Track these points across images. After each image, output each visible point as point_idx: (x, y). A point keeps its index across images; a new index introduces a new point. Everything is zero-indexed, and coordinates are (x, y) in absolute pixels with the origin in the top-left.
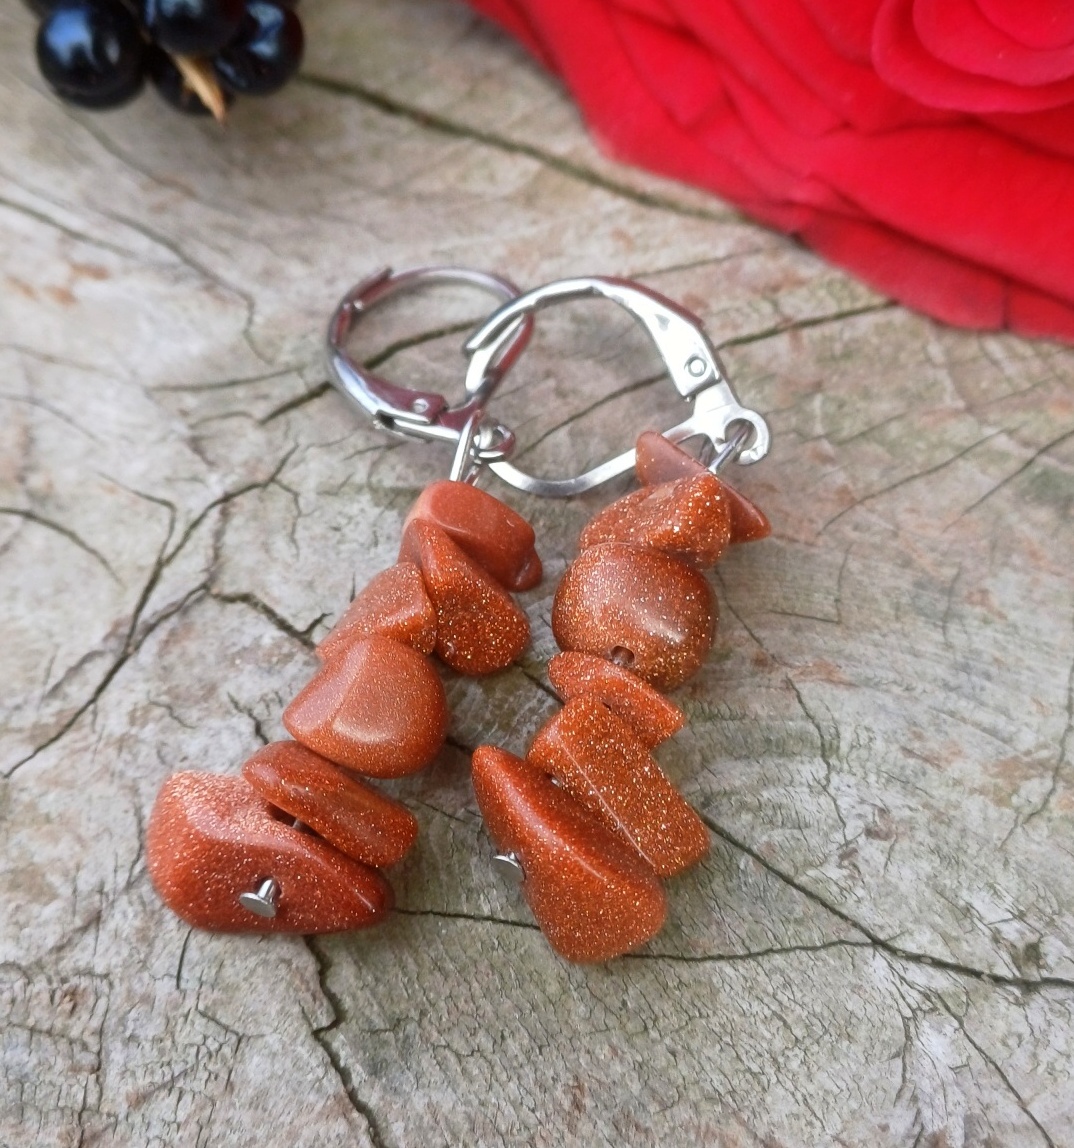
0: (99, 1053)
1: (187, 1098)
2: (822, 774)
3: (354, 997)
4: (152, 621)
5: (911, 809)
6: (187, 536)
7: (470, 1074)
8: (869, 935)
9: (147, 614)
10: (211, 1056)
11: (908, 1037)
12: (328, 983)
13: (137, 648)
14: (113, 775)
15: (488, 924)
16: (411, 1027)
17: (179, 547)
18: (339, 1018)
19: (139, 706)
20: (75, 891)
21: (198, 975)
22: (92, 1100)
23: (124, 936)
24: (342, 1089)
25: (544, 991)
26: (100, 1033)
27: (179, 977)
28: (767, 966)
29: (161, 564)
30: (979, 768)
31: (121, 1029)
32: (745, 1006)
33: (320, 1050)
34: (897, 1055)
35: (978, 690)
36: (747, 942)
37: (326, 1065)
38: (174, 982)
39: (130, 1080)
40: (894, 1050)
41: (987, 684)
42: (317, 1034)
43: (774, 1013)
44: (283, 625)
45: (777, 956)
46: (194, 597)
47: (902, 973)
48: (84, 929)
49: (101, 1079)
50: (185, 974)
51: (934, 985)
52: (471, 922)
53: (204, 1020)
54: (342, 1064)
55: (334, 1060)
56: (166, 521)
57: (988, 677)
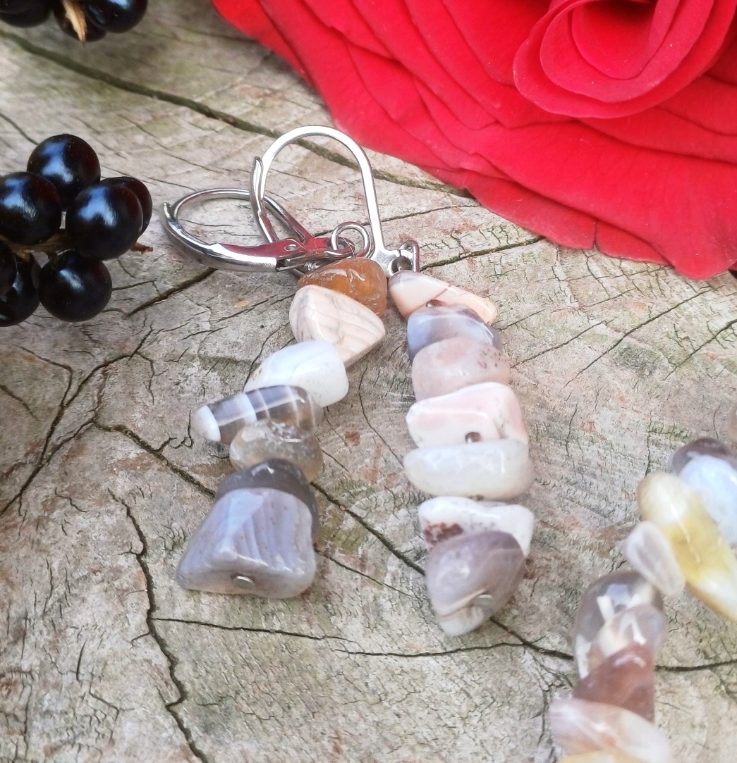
0: (25, 723)
1: (84, 750)
3: (192, 683)
4: (59, 443)
5: (547, 560)
6: (80, 389)
7: (268, 731)
8: (521, 639)
9: (54, 438)
10: (99, 722)
11: (546, 703)
12: (176, 674)
13: (48, 461)
14: (33, 543)
15: (279, 635)
16: (229, 702)
17: (75, 396)
18: (183, 695)
19: (50, 498)
20: (8, 618)
21: (90, 671)
22: (21, 752)
23: (41, 646)
24: (185, 742)
25: (315, 677)
26: (26, 709)
27: (78, 673)
28: (457, 660)
29: (63, 407)
30: (589, 534)
31: (40, 706)
32: (444, 685)
33: (172, 717)
34: (538, 714)
35: (588, 485)
36: (444, 644)
37: (174, 727)
38: (75, 676)
39: (46, 739)
40: (537, 711)
41: (593, 480)
42: (168, 707)
43: (462, 689)
44: (144, 445)
45: (463, 653)
46: (85, 428)
47: (542, 663)
48: (15, 642)
49: (27, 739)
50: (82, 670)
51: (562, 670)
52: (267, 634)
53: (95, 700)
54: (185, 726)
55: (180, 724)
56: (66, 379)
57: (594, 476)
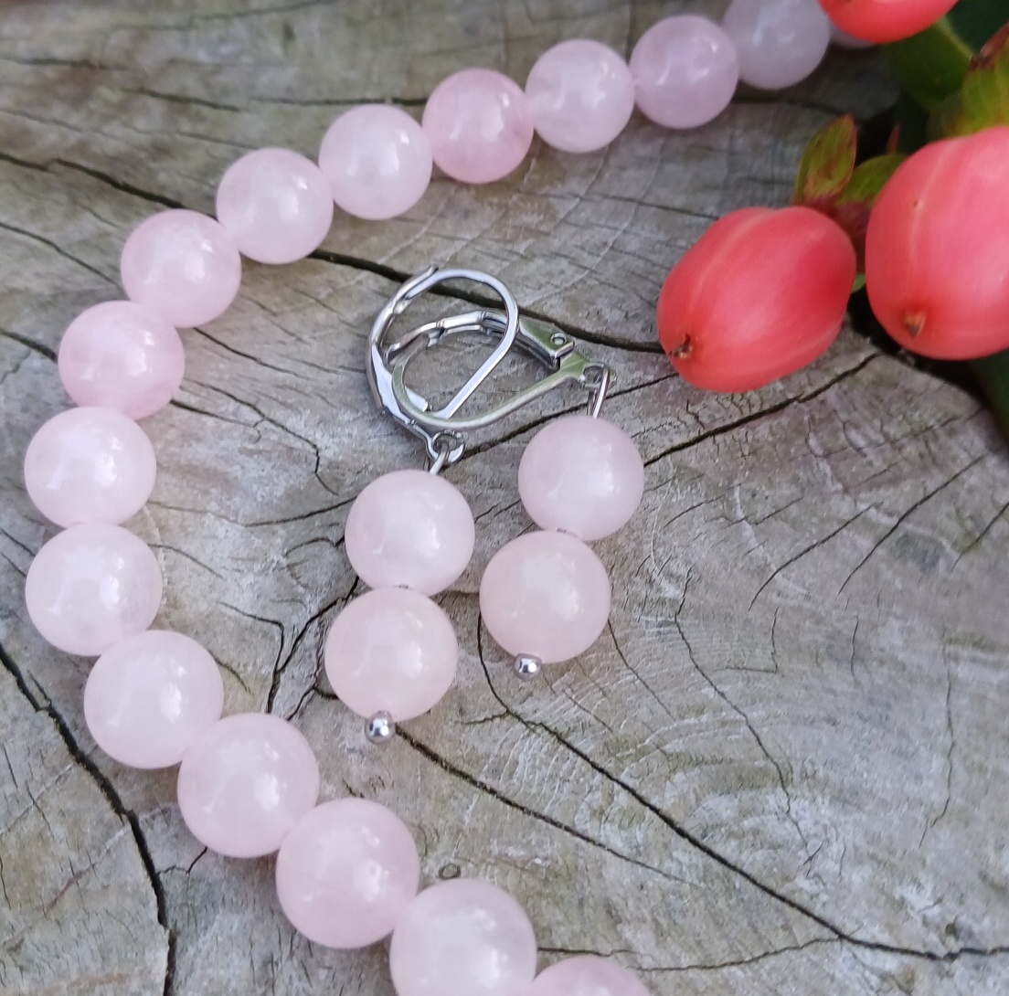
2: (784, 802)
6: (295, 647)
8: (836, 932)
17: (289, 658)
20: (252, 962)
28: (767, 968)
29: (276, 673)
35: (884, 719)
36: (751, 948)
41: (889, 713)
45: (772, 958)
46: (306, 699)
51: (887, 967)
56: (278, 638)
